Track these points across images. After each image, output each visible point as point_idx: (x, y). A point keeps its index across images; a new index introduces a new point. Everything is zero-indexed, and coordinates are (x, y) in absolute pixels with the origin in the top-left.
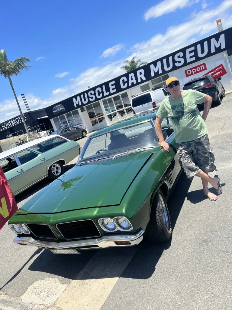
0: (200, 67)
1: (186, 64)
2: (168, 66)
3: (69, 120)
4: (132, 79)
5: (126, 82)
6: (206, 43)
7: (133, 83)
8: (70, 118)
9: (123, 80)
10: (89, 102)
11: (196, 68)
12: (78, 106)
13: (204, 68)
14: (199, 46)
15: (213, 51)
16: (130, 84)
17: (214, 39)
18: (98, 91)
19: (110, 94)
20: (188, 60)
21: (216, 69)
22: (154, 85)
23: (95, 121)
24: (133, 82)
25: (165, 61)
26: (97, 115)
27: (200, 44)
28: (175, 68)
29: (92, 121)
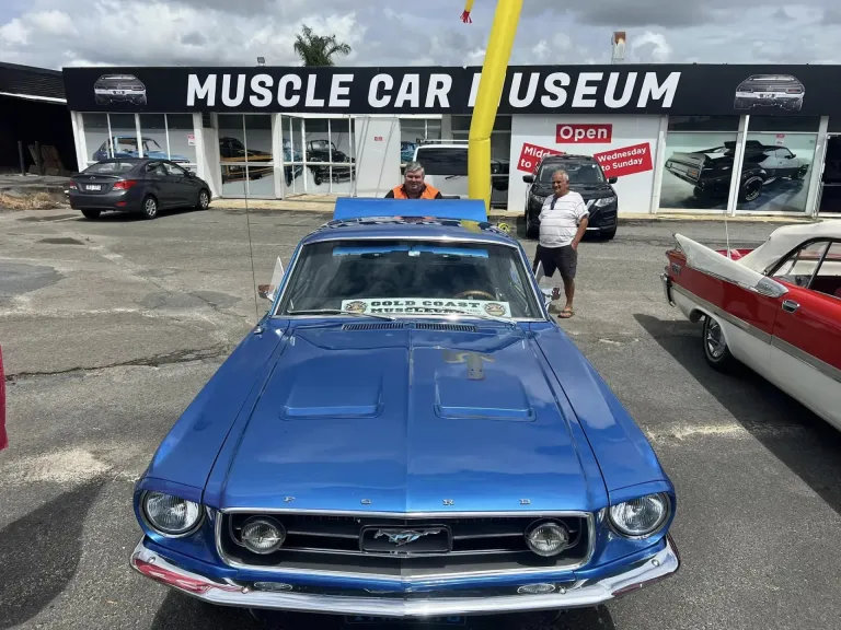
0: (597, 131)
1: (567, 109)
2: (522, 95)
3: (146, 137)
4: (409, 91)
5: (388, 93)
6: (632, 77)
7: (407, 103)
8: (155, 134)
9: (382, 84)
10: (246, 104)
11: (586, 127)
12: (201, 104)
13: (605, 137)
14: (614, 77)
15: (642, 103)
16: (399, 103)
17: (654, 74)
18: (290, 85)
19: (326, 109)
20: (578, 102)
21: (631, 149)
23: (234, 171)
24: (409, 101)
25: (518, 77)
26: (249, 155)
27: (617, 74)
28: (536, 109)
29: (224, 167)
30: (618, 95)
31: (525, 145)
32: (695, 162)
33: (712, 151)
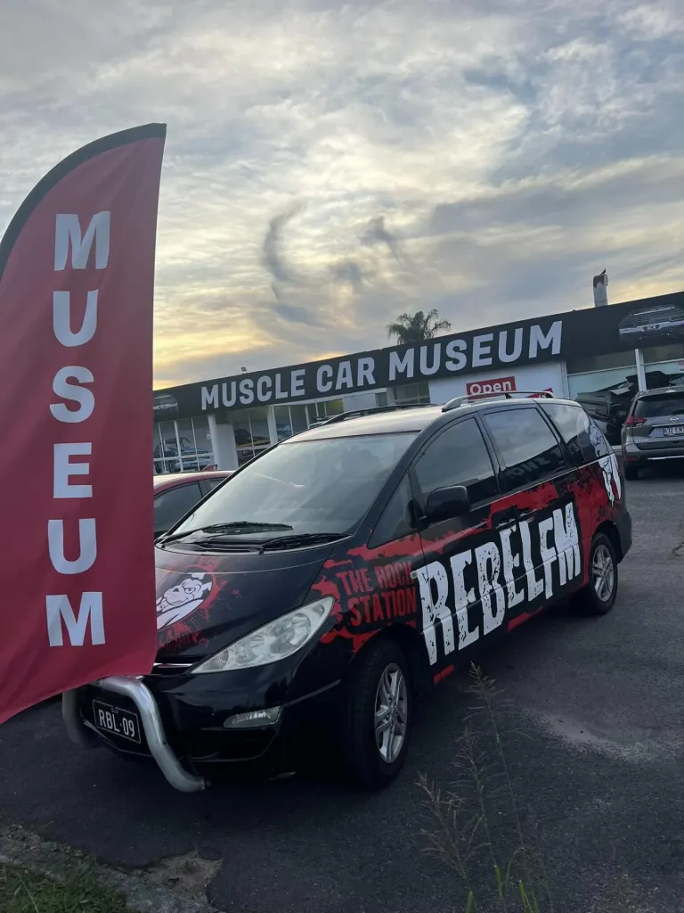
0: (502, 385)
1: (469, 370)
2: (430, 364)
3: (183, 436)
4: (344, 376)
5: (330, 379)
6: (519, 333)
7: (344, 385)
8: (186, 433)
9: (325, 373)
10: (238, 404)
11: (492, 383)
13: (510, 388)
14: (503, 336)
15: (533, 353)
16: (338, 387)
17: (538, 326)
18: (264, 384)
19: (290, 399)
20: (477, 362)
22: (398, 401)
24: (346, 383)
26: (254, 441)
27: (506, 332)
28: (443, 374)
29: (238, 452)
30: (510, 351)
32: (602, 400)
33: (615, 387)
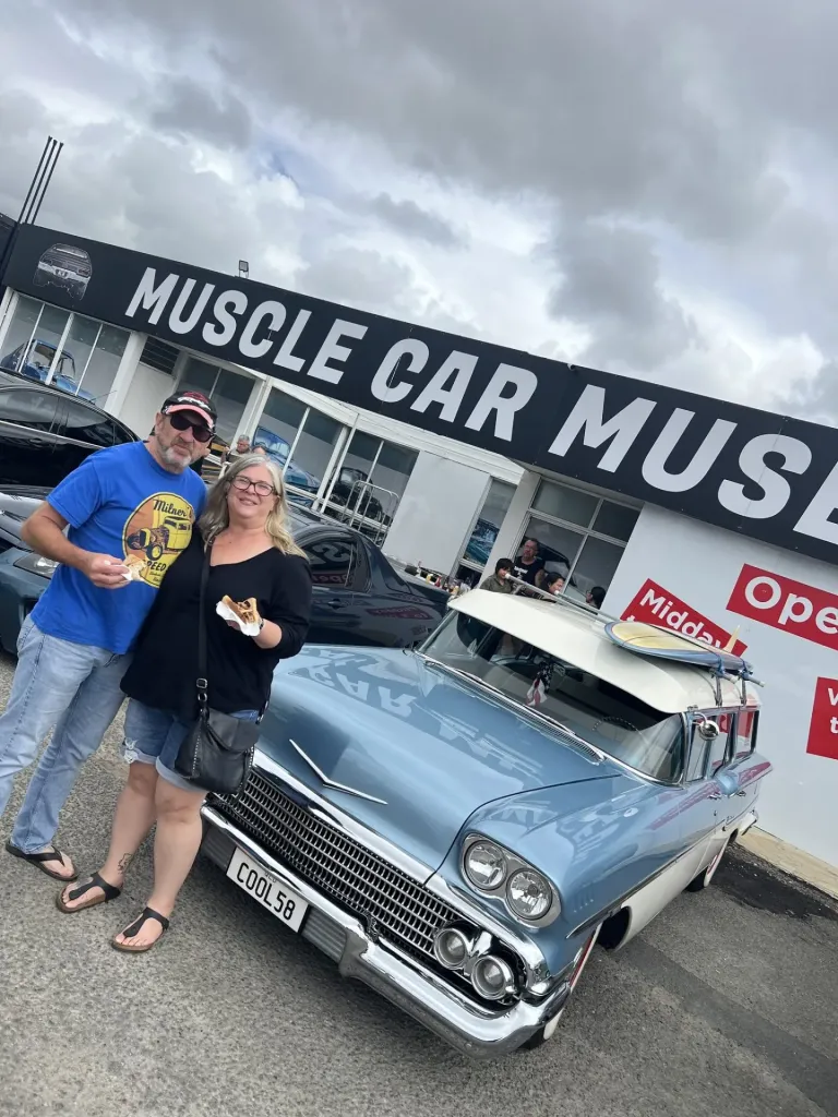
2: (676, 463)
3: (68, 351)
4: (448, 386)
5: (411, 378)
7: (436, 407)
8: (79, 350)
9: (407, 359)
10: (195, 337)
11: (820, 599)
12: (143, 313)
16: (420, 405)
18: (268, 318)
20: (813, 523)
24: (441, 405)
25: (680, 420)
28: (699, 507)
31: (650, 585)
